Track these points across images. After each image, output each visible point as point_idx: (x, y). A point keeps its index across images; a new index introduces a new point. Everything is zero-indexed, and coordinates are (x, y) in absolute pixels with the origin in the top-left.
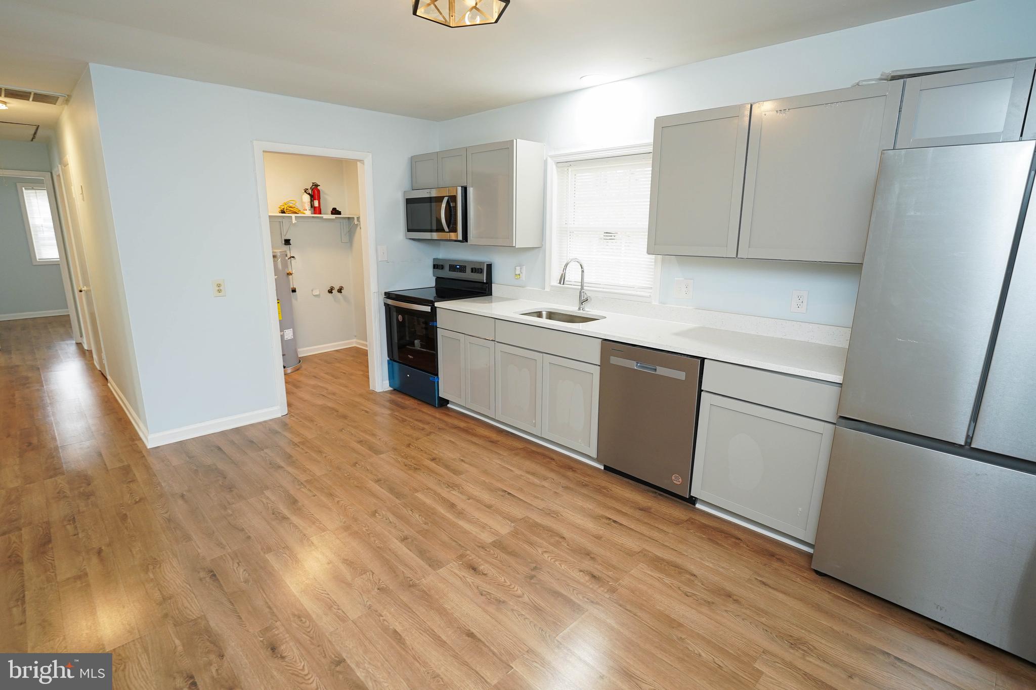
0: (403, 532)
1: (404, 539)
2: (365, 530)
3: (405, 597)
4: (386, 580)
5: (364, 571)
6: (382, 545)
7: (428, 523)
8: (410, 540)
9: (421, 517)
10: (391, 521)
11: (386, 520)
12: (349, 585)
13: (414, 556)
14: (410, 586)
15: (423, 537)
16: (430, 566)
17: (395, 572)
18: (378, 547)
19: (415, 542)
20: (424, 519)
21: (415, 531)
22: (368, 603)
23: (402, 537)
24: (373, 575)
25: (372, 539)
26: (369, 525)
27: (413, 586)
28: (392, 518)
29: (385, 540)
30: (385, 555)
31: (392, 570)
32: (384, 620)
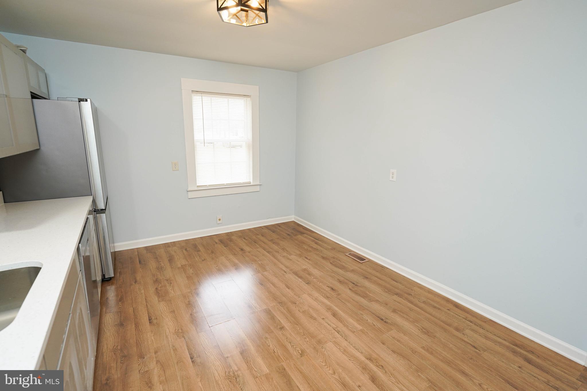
0: (282, 333)
1: (282, 328)
2: (307, 339)
3: (284, 299)
4: (292, 307)
5: (304, 312)
6: (295, 326)
7: (265, 338)
8: (279, 327)
9: (269, 344)
10: (290, 344)
11: (293, 346)
12: (310, 307)
13: (277, 317)
14: (281, 303)
15: (270, 328)
16: (270, 311)
17: (288, 310)
18: (297, 325)
19: (276, 325)
20: (267, 342)
21: (274, 333)
22: (300, 298)
23: (283, 330)
24: (299, 310)
25: (301, 331)
26: (305, 343)
27: (279, 303)
28: (289, 346)
29: (294, 329)
30: (293, 320)
31: (289, 311)
32: (293, 292)
